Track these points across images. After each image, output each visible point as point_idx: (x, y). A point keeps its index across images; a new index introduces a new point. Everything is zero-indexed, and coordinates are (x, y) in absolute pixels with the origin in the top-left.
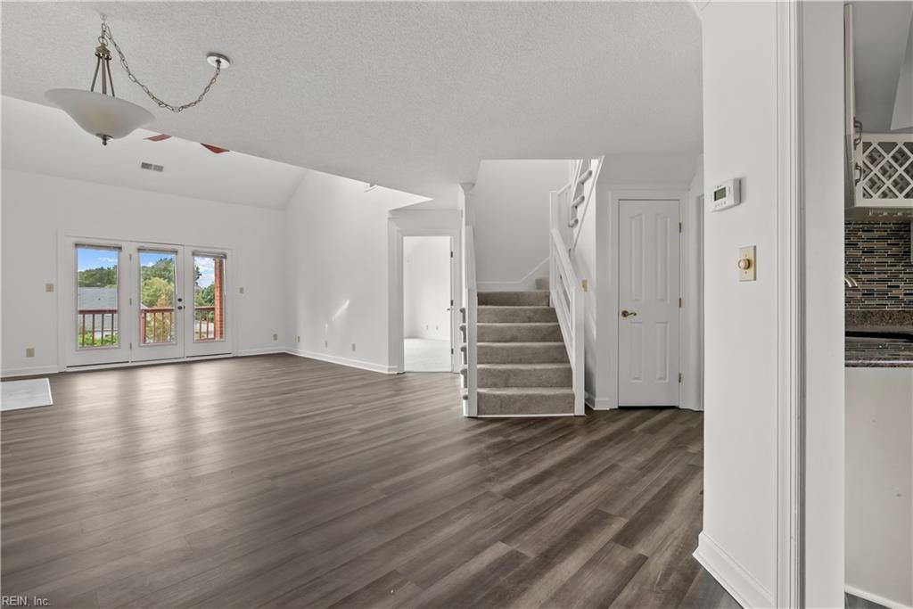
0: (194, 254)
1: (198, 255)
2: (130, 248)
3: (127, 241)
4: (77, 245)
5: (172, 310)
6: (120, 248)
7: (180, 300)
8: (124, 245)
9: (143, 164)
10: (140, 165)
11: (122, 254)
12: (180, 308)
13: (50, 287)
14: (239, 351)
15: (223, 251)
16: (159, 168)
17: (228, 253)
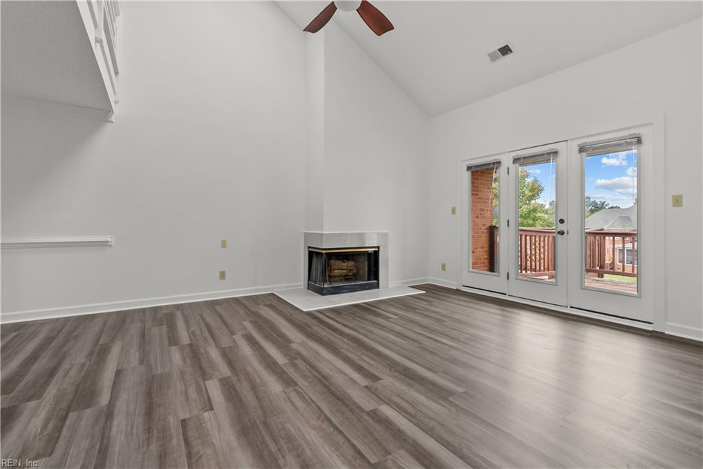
0: (581, 149)
2: (508, 161)
3: (503, 153)
4: (468, 168)
6: (499, 162)
7: (562, 221)
8: (503, 158)
11: (501, 168)
12: (562, 232)
13: (454, 211)
14: (668, 323)
15: (632, 132)
16: (505, 50)
17: (644, 132)
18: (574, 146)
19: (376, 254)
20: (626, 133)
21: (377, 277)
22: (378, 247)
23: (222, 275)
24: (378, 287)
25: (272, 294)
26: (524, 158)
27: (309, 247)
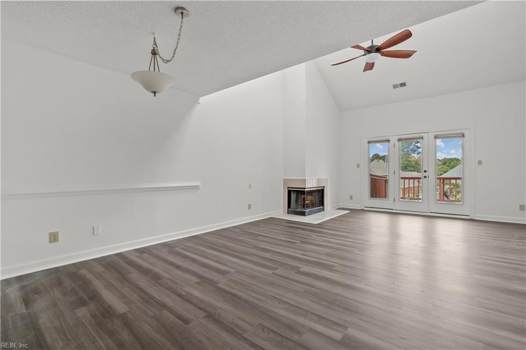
0: (436, 137)
1: (439, 138)
2: (394, 140)
3: (392, 136)
4: (369, 142)
5: (420, 178)
6: (389, 141)
7: (425, 171)
8: (391, 138)
9: (393, 86)
10: (392, 87)
11: (390, 144)
12: (425, 177)
13: (358, 166)
14: (476, 215)
15: (461, 131)
16: (403, 85)
17: (466, 132)
18: (432, 135)
19: (323, 190)
20: (458, 132)
21: (323, 205)
22: (324, 187)
23: (250, 207)
24: (324, 210)
25: (271, 218)
26: (405, 139)
27: (288, 188)
